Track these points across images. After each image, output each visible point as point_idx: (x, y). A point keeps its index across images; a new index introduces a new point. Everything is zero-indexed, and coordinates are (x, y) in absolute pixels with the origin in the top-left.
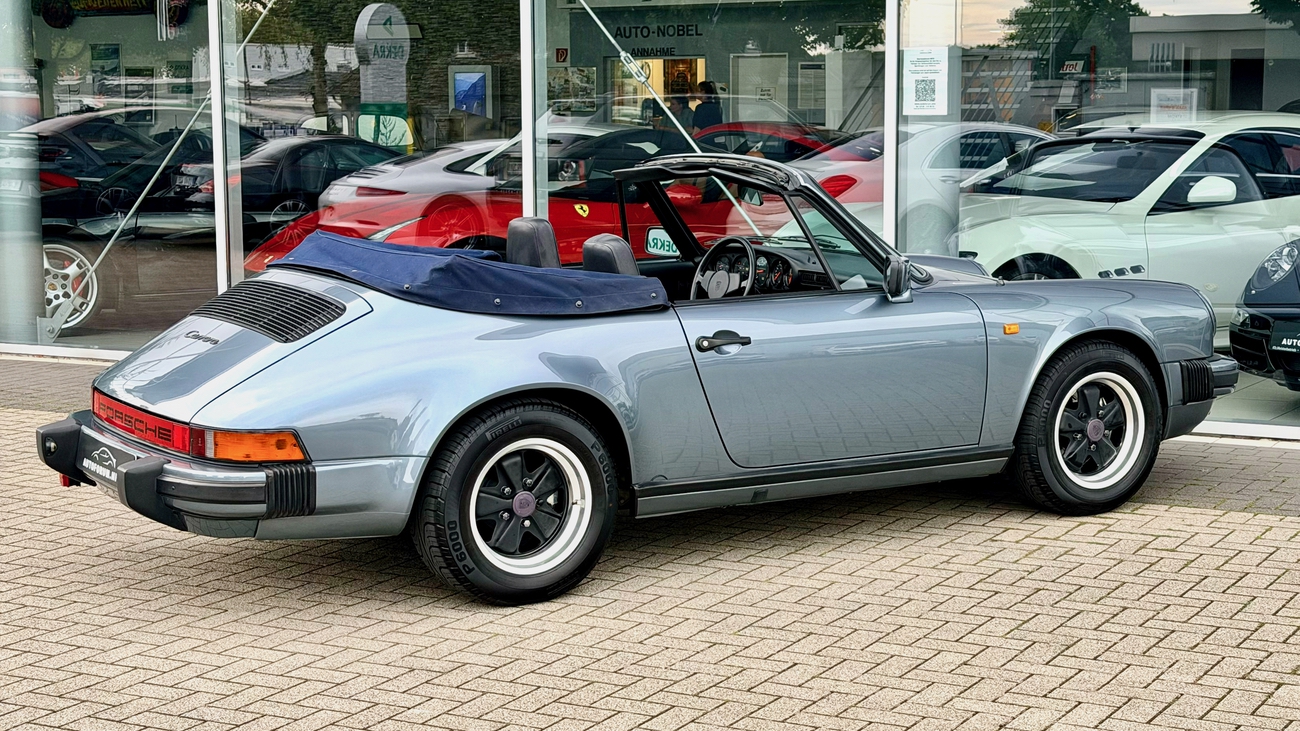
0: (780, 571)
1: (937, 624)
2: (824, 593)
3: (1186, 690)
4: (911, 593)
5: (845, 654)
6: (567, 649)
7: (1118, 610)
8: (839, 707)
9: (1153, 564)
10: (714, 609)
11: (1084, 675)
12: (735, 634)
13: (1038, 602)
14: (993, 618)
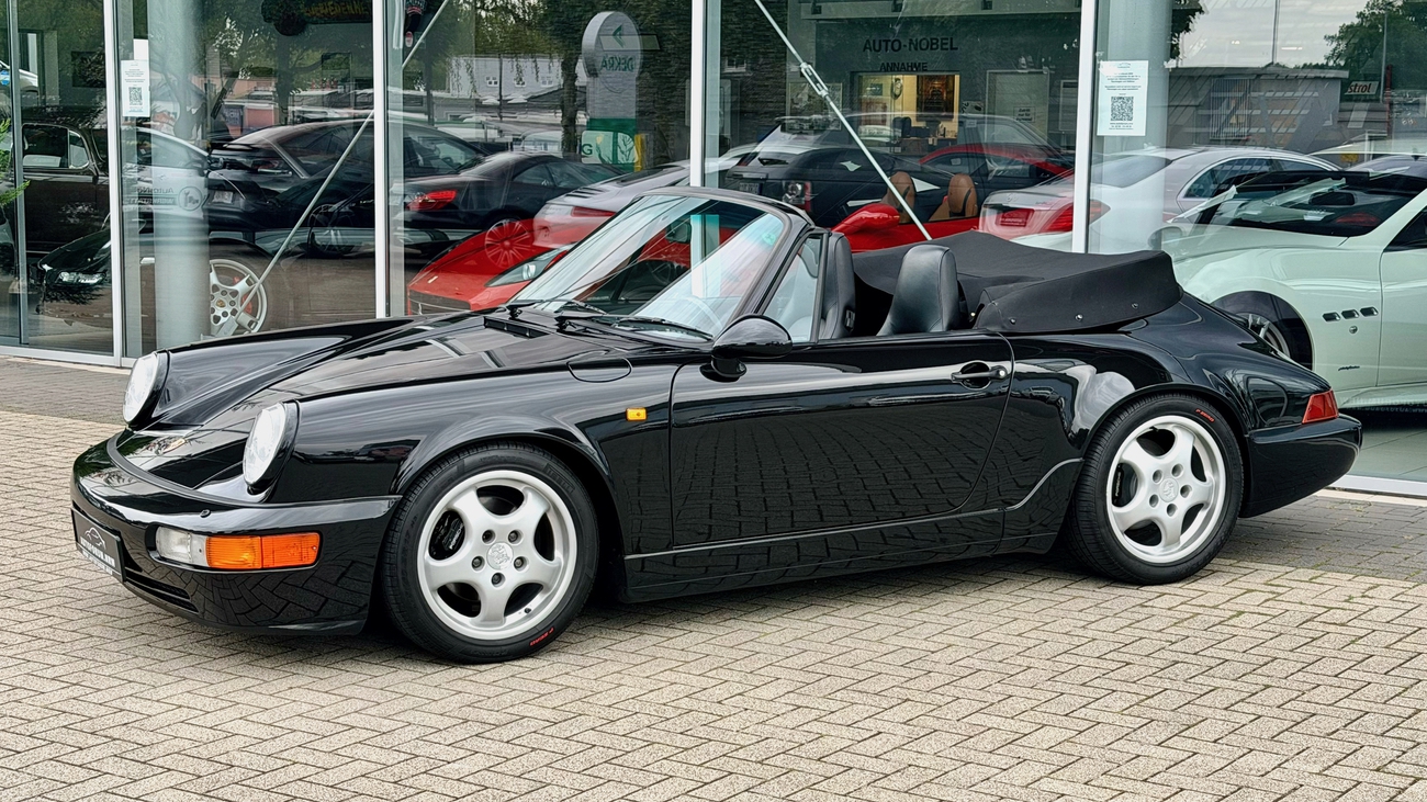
0: (896, 630)
1: (1049, 696)
2: (936, 657)
3: (1307, 780)
4: (1033, 660)
5: (937, 725)
6: (637, 706)
7: (1258, 688)
8: (912, 782)
9: (1314, 639)
10: (810, 669)
11: (1198, 759)
12: (824, 697)
13: (1173, 676)
14: (1114, 691)
